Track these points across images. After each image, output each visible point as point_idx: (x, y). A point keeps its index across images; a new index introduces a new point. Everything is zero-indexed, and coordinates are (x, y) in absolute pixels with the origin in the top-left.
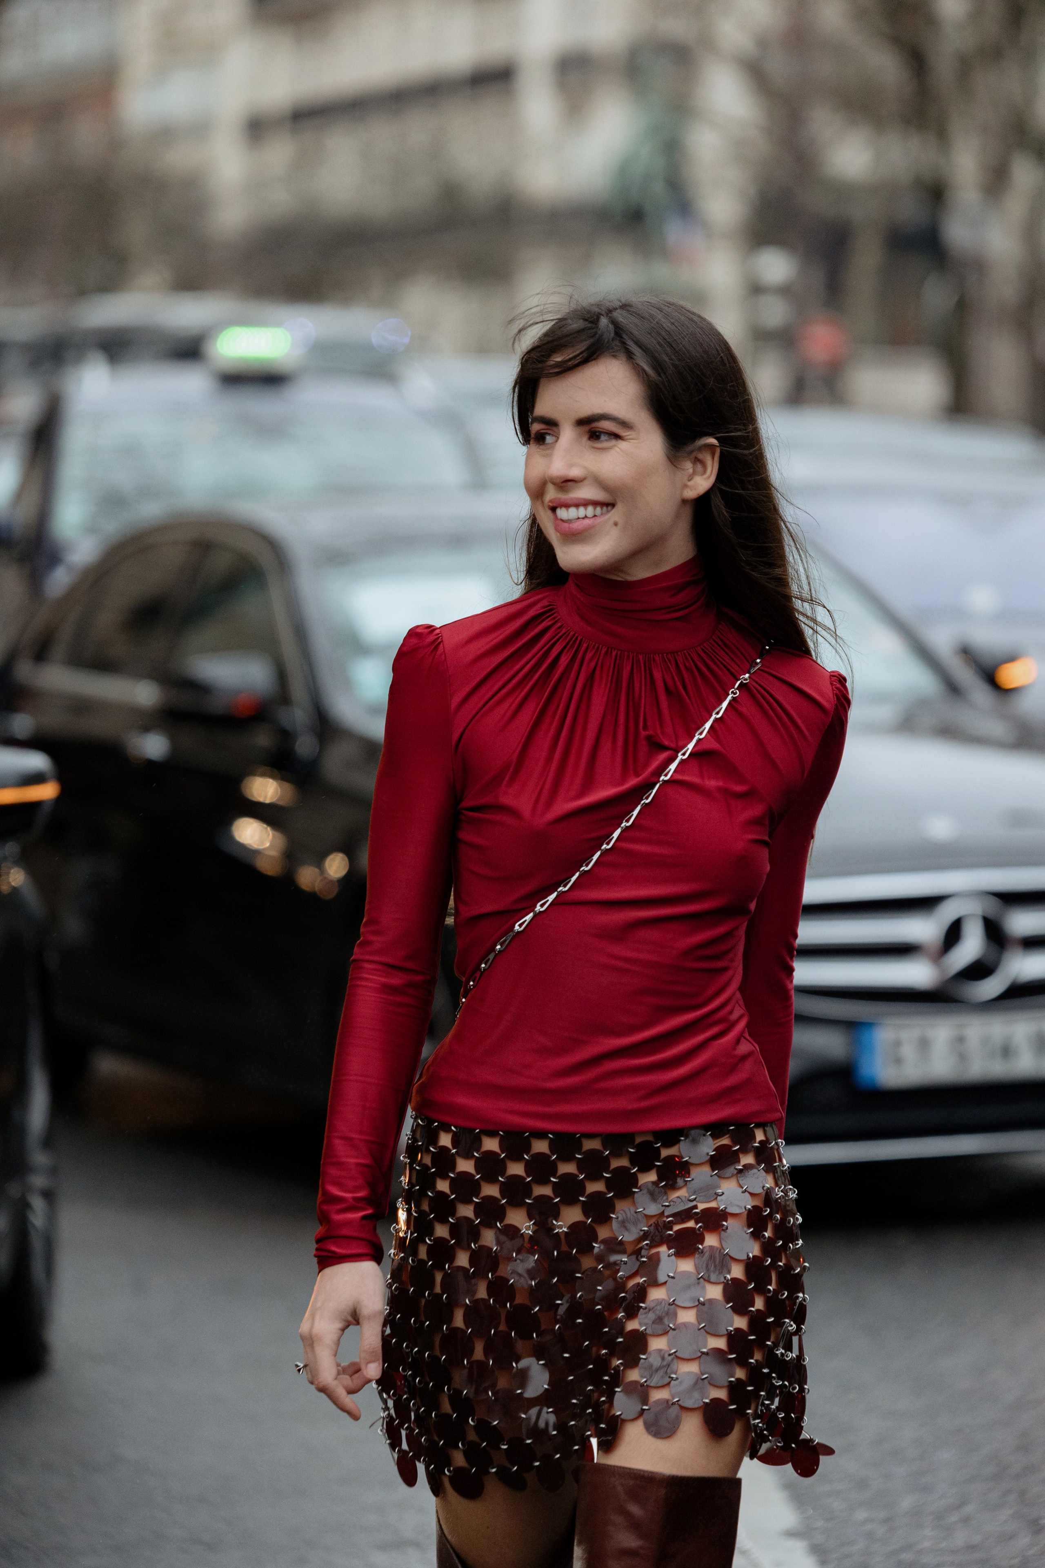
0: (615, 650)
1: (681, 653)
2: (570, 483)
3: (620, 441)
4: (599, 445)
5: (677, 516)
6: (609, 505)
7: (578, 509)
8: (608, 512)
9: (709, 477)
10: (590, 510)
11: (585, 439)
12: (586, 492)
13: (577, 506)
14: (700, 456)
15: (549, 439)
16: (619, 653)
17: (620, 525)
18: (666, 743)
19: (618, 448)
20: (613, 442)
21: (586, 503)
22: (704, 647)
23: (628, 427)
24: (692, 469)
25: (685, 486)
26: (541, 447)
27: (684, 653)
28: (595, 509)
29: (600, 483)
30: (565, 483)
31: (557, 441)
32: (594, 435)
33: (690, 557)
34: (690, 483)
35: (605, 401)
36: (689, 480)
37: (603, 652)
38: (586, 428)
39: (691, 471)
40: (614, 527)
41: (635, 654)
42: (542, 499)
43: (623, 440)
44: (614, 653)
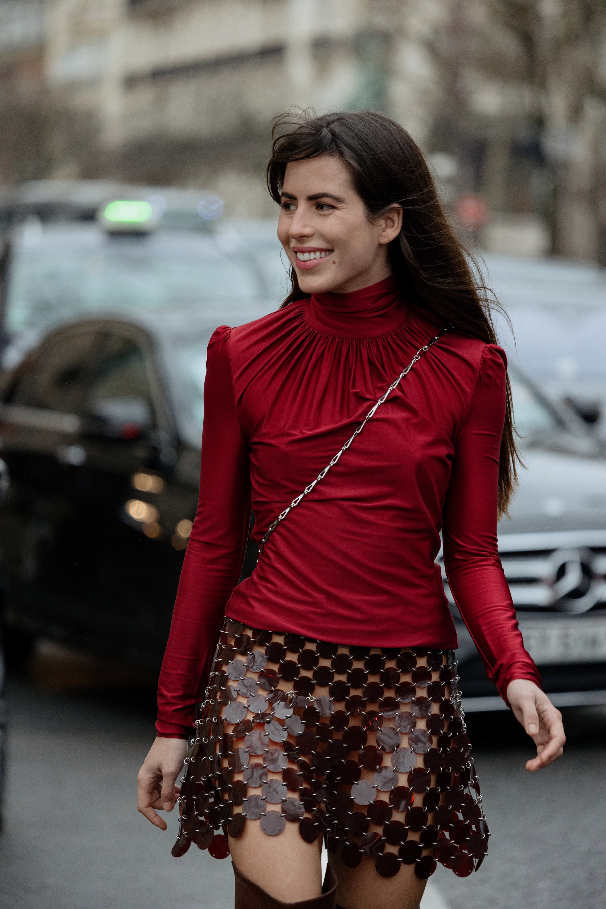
0: (338, 338)
1: (381, 338)
2: (304, 238)
3: (335, 210)
4: (322, 213)
5: (376, 254)
6: (330, 251)
7: (310, 254)
8: (330, 254)
9: (396, 229)
10: (318, 254)
11: (314, 209)
12: (314, 243)
13: (309, 252)
14: (390, 216)
15: (292, 207)
16: (340, 339)
17: (337, 263)
18: (368, 397)
19: (334, 214)
20: (331, 211)
21: (315, 250)
22: (396, 332)
23: (341, 201)
24: (384, 224)
25: (381, 235)
26: (287, 212)
27: (383, 337)
28: (321, 254)
29: (323, 237)
30: (302, 238)
31: (296, 209)
32: (320, 206)
33: (386, 277)
34: (384, 234)
35: (326, 185)
36: (383, 232)
37: (330, 341)
38: (315, 202)
39: (384, 226)
40: (333, 265)
41: (351, 340)
42: (288, 245)
43: (337, 209)
44: (337, 340)
